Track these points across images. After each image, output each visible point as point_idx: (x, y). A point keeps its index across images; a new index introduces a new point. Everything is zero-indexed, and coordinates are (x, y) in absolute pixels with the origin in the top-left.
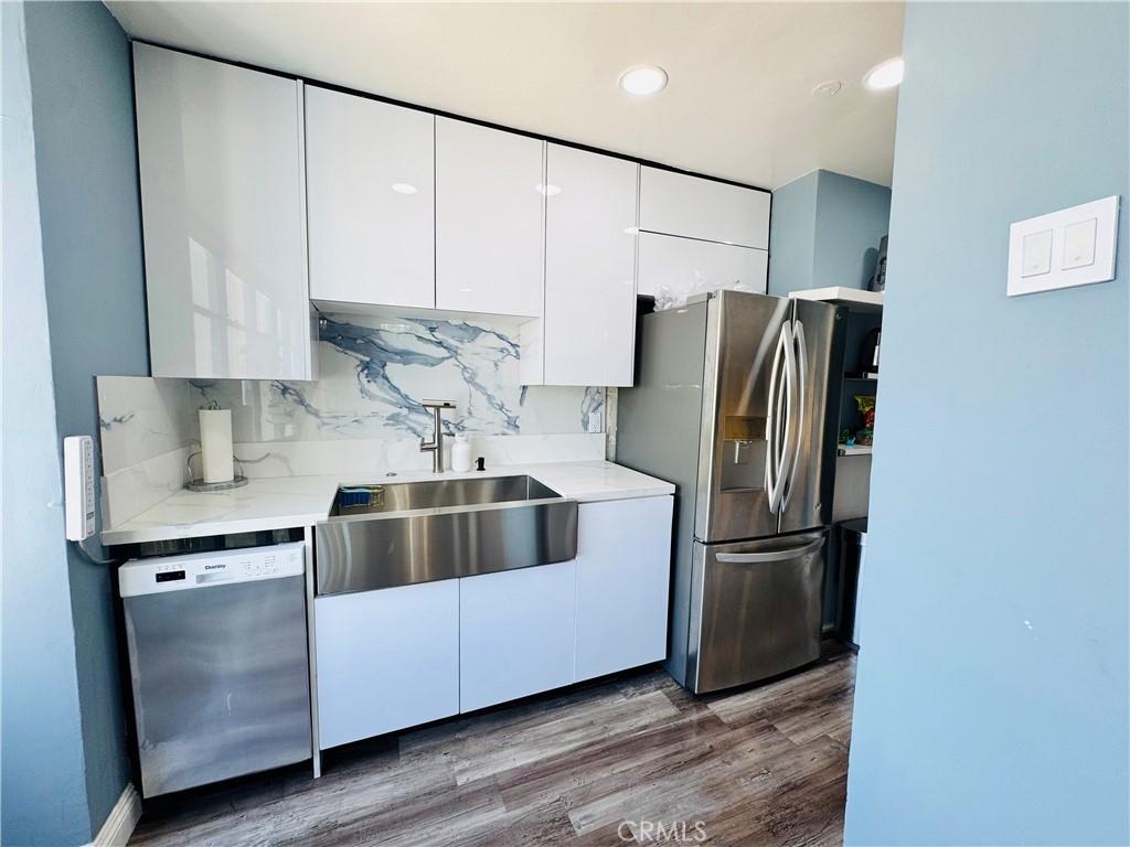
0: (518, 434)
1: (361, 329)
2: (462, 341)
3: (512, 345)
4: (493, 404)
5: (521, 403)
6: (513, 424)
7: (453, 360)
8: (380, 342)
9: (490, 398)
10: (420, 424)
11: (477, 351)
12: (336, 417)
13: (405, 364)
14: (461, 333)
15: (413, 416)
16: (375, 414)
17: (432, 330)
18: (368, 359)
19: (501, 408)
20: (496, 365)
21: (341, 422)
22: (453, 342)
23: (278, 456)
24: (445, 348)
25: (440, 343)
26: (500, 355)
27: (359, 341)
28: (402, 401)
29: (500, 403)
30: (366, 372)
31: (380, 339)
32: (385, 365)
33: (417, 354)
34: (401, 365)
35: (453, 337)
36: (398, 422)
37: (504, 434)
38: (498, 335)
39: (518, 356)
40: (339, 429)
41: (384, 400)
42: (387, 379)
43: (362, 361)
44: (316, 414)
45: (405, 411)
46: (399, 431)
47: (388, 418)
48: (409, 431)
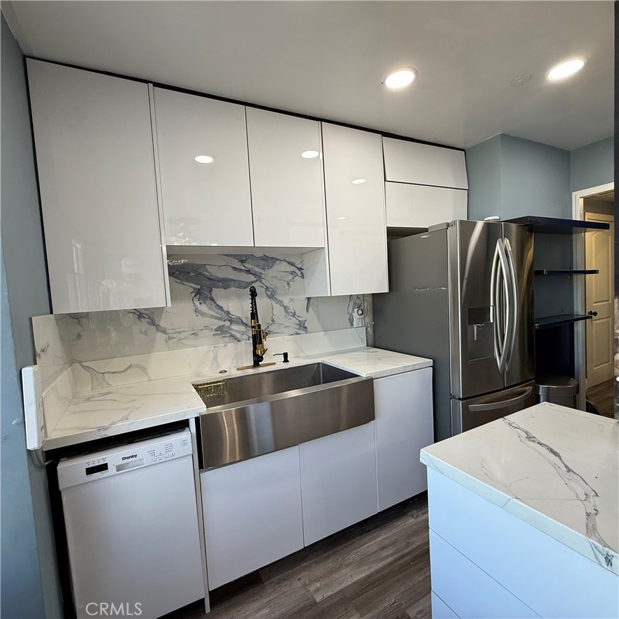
0: (307, 333)
1: (194, 265)
2: (264, 269)
3: (298, 268)
4: (288, 313)
5: (307, 311)
6: (302, 326)
7: (258, 283)
8: (208, 274)
9: (286, 308)
10: (239, 332)
11: (275, 274)
12: (178, 332)
13: (225, 289)
14: (262, 263)
15: (234, 327)
16: (206, 327)
17: (243, 262)
18: (199, 287)
19: (294, 315)
20: (288, 284)
21: (182, 336)
22: (257, 270)
23: (138, 366)
24: (253, 274)
25: (248, 272)
26: (290, 277)
27: (192, 274)
28: (225, 316)
29: (293, 311)
30: (198, 296)
31: (207, 271)
33: (234, 280)
36: (223, 332)
37: (297, 334)
38: (288, 262)
39: (303, 276)
40: (183, 341)
41: (212, 317)
42: (213, 301)
44: (164, 332)
45: (228, 323)
46: (225, 338)
47: (216, 330)
48: (231, 338)
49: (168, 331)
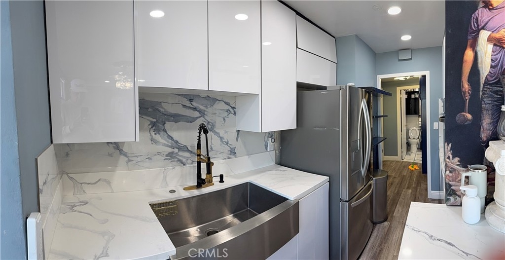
0: (236, 157)
1: (151, 102)
2: (206, 107)
3: (232, 107)
4: (222, 142)
5: (237, 140)
6: (233, 152)
7: (202, 118)
8: (163, 110)
9: (221, 138)
10: (184, 157)
11: (215, 111)
12: (136, 156)
13: (176, 123)
14: (206, 102)
15: (181, 153)
16: (159, 153)
17: (191, 100)
18: (155, 120)
19: (227, 143)
20: (224, 120)
21: (139, 159)
22: (202, 107)
23: (105, 180)
24: (198, 111)
25: (195, 109)
26: (226, 114)
27: (150, 110)
28: (174, 144)
29: (227, 141)
30: (154, 128)
31: (162, 108)
32: (165, 124)
33: (183, 116)
34: (174, 123)
35: (202, 105)
36: (172, 157)
37: (229, 158)
38: (225, 102)
39: (235, 114)
40: (139, 164)
41: (164, 145)
42: (166, 132)
43: (151, 122)
44: (125, 155)
45: (176, 150)
46: (173, 162)
47: (167, 156)
48: (179, 162)
49: (129, 155)
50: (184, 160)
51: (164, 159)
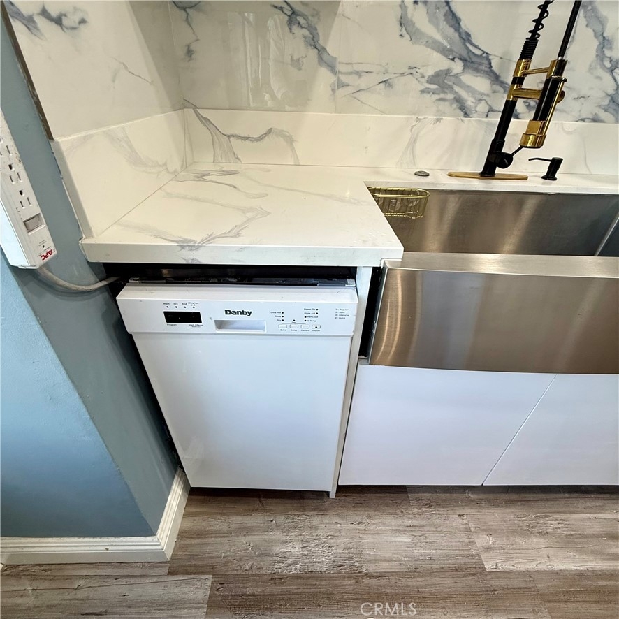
10: (473, 91)
12: (357, 73)
16: (412, 70)
21: (363, 82)
28: (459, 48)
36: (444, 88)
37: (595, 120)
40: (362, 96)
44: (332, 68)
45: (457, 67)
46: (441, 103)
47: (430, 81)
48: (455, 106)
49: (340, 68)
50: (470, 102)
51: (423, 92)
